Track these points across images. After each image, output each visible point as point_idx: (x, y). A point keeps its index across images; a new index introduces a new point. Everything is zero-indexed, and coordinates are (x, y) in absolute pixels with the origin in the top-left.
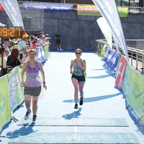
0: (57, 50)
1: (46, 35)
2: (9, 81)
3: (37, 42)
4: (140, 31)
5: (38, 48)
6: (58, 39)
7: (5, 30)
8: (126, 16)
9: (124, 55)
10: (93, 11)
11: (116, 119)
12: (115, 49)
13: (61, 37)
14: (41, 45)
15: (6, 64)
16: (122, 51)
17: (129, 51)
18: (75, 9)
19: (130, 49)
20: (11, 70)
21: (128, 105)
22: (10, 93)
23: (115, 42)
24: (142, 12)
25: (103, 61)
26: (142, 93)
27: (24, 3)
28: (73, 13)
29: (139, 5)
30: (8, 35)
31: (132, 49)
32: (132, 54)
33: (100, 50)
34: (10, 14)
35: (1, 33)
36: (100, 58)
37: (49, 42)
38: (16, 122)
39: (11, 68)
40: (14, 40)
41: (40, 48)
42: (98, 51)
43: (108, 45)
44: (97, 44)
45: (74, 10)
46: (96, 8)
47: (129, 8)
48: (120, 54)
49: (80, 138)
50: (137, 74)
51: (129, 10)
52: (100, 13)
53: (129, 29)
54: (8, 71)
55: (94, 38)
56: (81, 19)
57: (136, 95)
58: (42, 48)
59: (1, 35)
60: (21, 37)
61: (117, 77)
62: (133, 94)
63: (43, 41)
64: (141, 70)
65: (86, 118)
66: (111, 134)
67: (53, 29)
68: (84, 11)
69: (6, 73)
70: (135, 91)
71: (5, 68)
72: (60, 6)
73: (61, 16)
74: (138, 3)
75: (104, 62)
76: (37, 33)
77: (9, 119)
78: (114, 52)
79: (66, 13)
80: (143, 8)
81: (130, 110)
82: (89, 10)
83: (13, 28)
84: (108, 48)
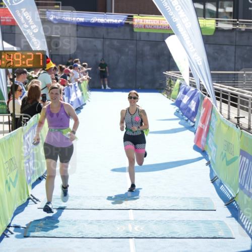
0: (101, 88)
1: (84, 64)
2: (24, 138)
3: (69, 76)
4: (233, 58)
5: (71, 86)
7: (18, 57)
8: (212, 33)
9: (209, 96)
10: (159, 26)
11: (196, 198)
12: (195, 86)
13: (107, 67)
14: (76, 80)
15: (20, 110)
16: (205, 90)
17: (216, 89)
18: (130, 22)
19: (218, 86)
20: (27, 120)
21: (215, 176)
22: (27, 158)
24: (238, 26)
25: (175, 106)
26: (237, 158)
28: (128, 29)
29: (232, 16)
30: (22, 64)
31: (221, 87)
32: (221, 95)
33: (170, 88)
35: (12, 61)
36: (170, 102)
37: (89, 75)
38: (36, 203)
39: (27, 117)
40: (33, 72)
41: (75, 85)
42: (167, 90)
43: (183, 79)
44: (165, 79)
45: (128, 23)
46: (165, 20)
47: (217, 21)
48: (202, 95)
49: (138, 229)
50: (229, 127)
51: (217, 23)
52: (171, 29)
53: (216, 55)
54: (22, 122)
55: (160, 69)
56: (140, 38)
57: (228, 160)
58: (77, 85)
59: (12, 64)
60: (44, 68)
61: (197, 132)
62: (223, 159)
63: (78, 74)
64: (236, 120)
65: (148, 197)
66: (188, 222)
67: (95, 55)
68: (145, 26)
69: (20, 125)
71: (19, 117)
72: (106, 17)
73: (108, 33)
74: (231, 13)
75: (177, 108)
76: (69, 61)
77: (24, 198)
78: (193, 91)
79: (115, 29)
80: (240, 20)
81: (218, 185)
82: (152, 23)
83: (31, 54)
84: (183, 86)
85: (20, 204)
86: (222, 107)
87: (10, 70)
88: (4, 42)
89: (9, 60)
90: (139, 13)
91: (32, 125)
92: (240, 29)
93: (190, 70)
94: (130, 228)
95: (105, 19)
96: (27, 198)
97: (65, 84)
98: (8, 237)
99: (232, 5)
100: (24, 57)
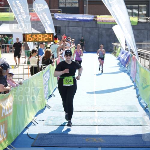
1: (72, 39)
2: (43, 76)
4: (147, 36)
6: (82, 43)
7: (40, 36)
8: (136, 24)
9: (135, 55)
10: (110, 21)
16: (133, 52)
17: (138, 52)
18: (95, 19)
19: (139, 50)
20: (45, 67)
23: (128, 45)
24: (149, 21)
26: (149, 86)
27: (55, 15)
28: (94, 22)
29: (146, 15)
30: (42, 40)
31: (141, 50)
32: (141, 55)
33: (115, 51)
34: (44, 23)
36: (116, 58)
38: (49, 108)
39: (45, 66)
42: (114, 52)
43: (122, 47)
44: (113, 47)
46: (112, 18)
47: (138, 18)
48: (131, 55)
49: (100, 121)
51: (138, 19)
52: (115, 22)
53: (138, 35)
55: (110, 42)
56: (100, 27)
59: (37, 40)
62: (141, 86)
65: (105, 105)
66: (125, 118)
67: (78, 35)
68: (103, 21)
70: (142, 84)
72: (84, 17)
73: (84, 24)
75: (119, 61)
77: (44, 106)
79: (88, 22)
81: (140, 99)
83: (47, 35)
84: (122, 50)
85: (41, 109)
86: (142, 61)
87: (37, 43)
88: (32, 29)
89: (36, 38)
90: (100, 14)
91: (47, 70)
93: (126, 42)
94: (96, 122)
98: (35, 125)
99: (146, 10)
100: (43, 36)
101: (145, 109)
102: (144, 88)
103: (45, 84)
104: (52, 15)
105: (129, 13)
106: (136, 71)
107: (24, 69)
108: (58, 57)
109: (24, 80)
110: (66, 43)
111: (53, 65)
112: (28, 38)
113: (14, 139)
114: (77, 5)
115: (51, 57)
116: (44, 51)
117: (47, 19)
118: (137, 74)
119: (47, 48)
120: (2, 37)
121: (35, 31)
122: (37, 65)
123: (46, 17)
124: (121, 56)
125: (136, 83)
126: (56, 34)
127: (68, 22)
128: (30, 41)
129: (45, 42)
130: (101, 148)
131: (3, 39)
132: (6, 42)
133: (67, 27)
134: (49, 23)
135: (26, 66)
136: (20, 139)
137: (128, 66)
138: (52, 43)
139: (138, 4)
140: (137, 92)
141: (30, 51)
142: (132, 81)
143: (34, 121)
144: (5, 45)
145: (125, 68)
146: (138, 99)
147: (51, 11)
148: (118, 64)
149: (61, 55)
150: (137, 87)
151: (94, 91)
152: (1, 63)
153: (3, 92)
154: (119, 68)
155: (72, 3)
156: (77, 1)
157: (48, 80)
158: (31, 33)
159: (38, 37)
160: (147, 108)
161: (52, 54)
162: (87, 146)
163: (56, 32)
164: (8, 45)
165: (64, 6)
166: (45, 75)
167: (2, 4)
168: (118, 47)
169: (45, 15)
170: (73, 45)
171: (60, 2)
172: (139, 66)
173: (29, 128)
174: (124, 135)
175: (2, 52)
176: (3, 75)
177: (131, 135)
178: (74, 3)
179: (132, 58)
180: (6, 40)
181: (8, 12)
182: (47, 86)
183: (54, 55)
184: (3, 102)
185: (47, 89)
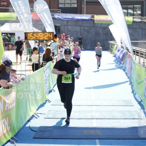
1: (71, 38)
2: (44, 72)
4: (141, 35)
6: (80, 41)
7: (41, 35)
8: (131, 23)
9: (130, 53)
10: (106, 20)
12: (123, 48)
14: (68, 46)
16: (128, 50)
18: (93, 19)
19: (134, 48)
20: (45, 64)
21: (133, 90)
22: (46, 82)
24: (143, 20)
26: (143, 81)
27: (55, 14)
28: (92, 22)
30: (43, 38)
32: (136, 52)
33: (112, 49)
34: (45, 22)
35: (38, 36)
36: (112, 55)
38: (50, 103)
42: (110, 50)
43: (118, 45)
44: (110, 45)
46: (109, 17)
47: (133, 18)
48: (127, 52)
49: (98, 115)
52: (112, 22)
53: (133, 33)
54: (43, 65)
55: (107, 40)
56: (97, 26)
57: (139, 82)
59: (38, 38)
62: (136, 82)
64: (143, 63)
65: (102, 100)
67: (77, 34)
68: (100, 20)
73: (83, 24)
74: (140, 14)
75: (115, 58)
78: (122, 50)
79: (86, 22)
80: (144, 17)
81: (135, 94)
82: (103, 19)
83: (47, 33)
84: (118, 48)
85: (42, 103)
87: (38, 41)
88: (34, 28)
89: (37, 36)
90: (97, 14)
91: (48, 66)
92: (144, 21)
93: (121, 41)
94: (94, 115)
95: (81, 17)
96: (45, 100)
97: (63, 47)
98: (37, 118)
99: (141, 10)
100: (44, 35)
101: (140, 103)
102: (138, 84)
103: (46, 79)
104: (52, 15)
105: (124, 13)
106: (131, 68)
107: (26, 65)
108: (57, 54)
109: (26, 76)
110: (66, 41)
111: (53, 62)
112: (30, 36)
113: (17, 131)
114: (76, 6)
115: (51, 55)
116: (45, 49)
117: (47, 19)
118: (132, 70)
119: (47, 46)
120: (5, 36)
121: (36, 30)
122: (38, 62)
123: (47, 16)
124: (117, 54)
125: (131, 79)
126: (56, 33)
127: (67, 22)
128: (31, 39)
129: (46, 40)
130: (98, 140)
131: (6, 37)
132: (9, 40)
133: (66, 26)
134: (50, 23)
135: (28, 63)
136: (22, 131)
137: (123, 63)
138: (52, 41)
139: (133, 5)
140: (132, 88)
141: (32, 49)
142: (127, 77)
143: (36, 114)
144: (8, 44)
145: (121, 64)
146: (133, 94)
147: (51, 11)
148: (114, 61)
149: (60, 52)
150: (132, 82)
151: (92, 86)
152: (5, 60)
153: (6, 87)
154: (115, 64)
155: (71, 3)
156: (76, 2)
157: (49, 76)
158: (33, 32)
159: (39, 36)
160: (142, 103)
161: (52, 52)
162: (85, 138)
163: (56, 31)
164: (10, 43)
165: (64, 6)
166: (46, 71)
167: (5, 4)
168: (114, 45)
169: (45, 15)
170: (72, 43)
171: (59, 3)
172: (134, 63)
173: (31, 121)
174: (120, 128)
175: (5, 50)
176: (6, 72)
177: (127, 127)
178: (73, 3)
179: (127, 56)
180: (9, 38)
181: (11, 12)
182: (48, 82)
183: (54, 52)
184: (6, 97)
185: (47, 84)
